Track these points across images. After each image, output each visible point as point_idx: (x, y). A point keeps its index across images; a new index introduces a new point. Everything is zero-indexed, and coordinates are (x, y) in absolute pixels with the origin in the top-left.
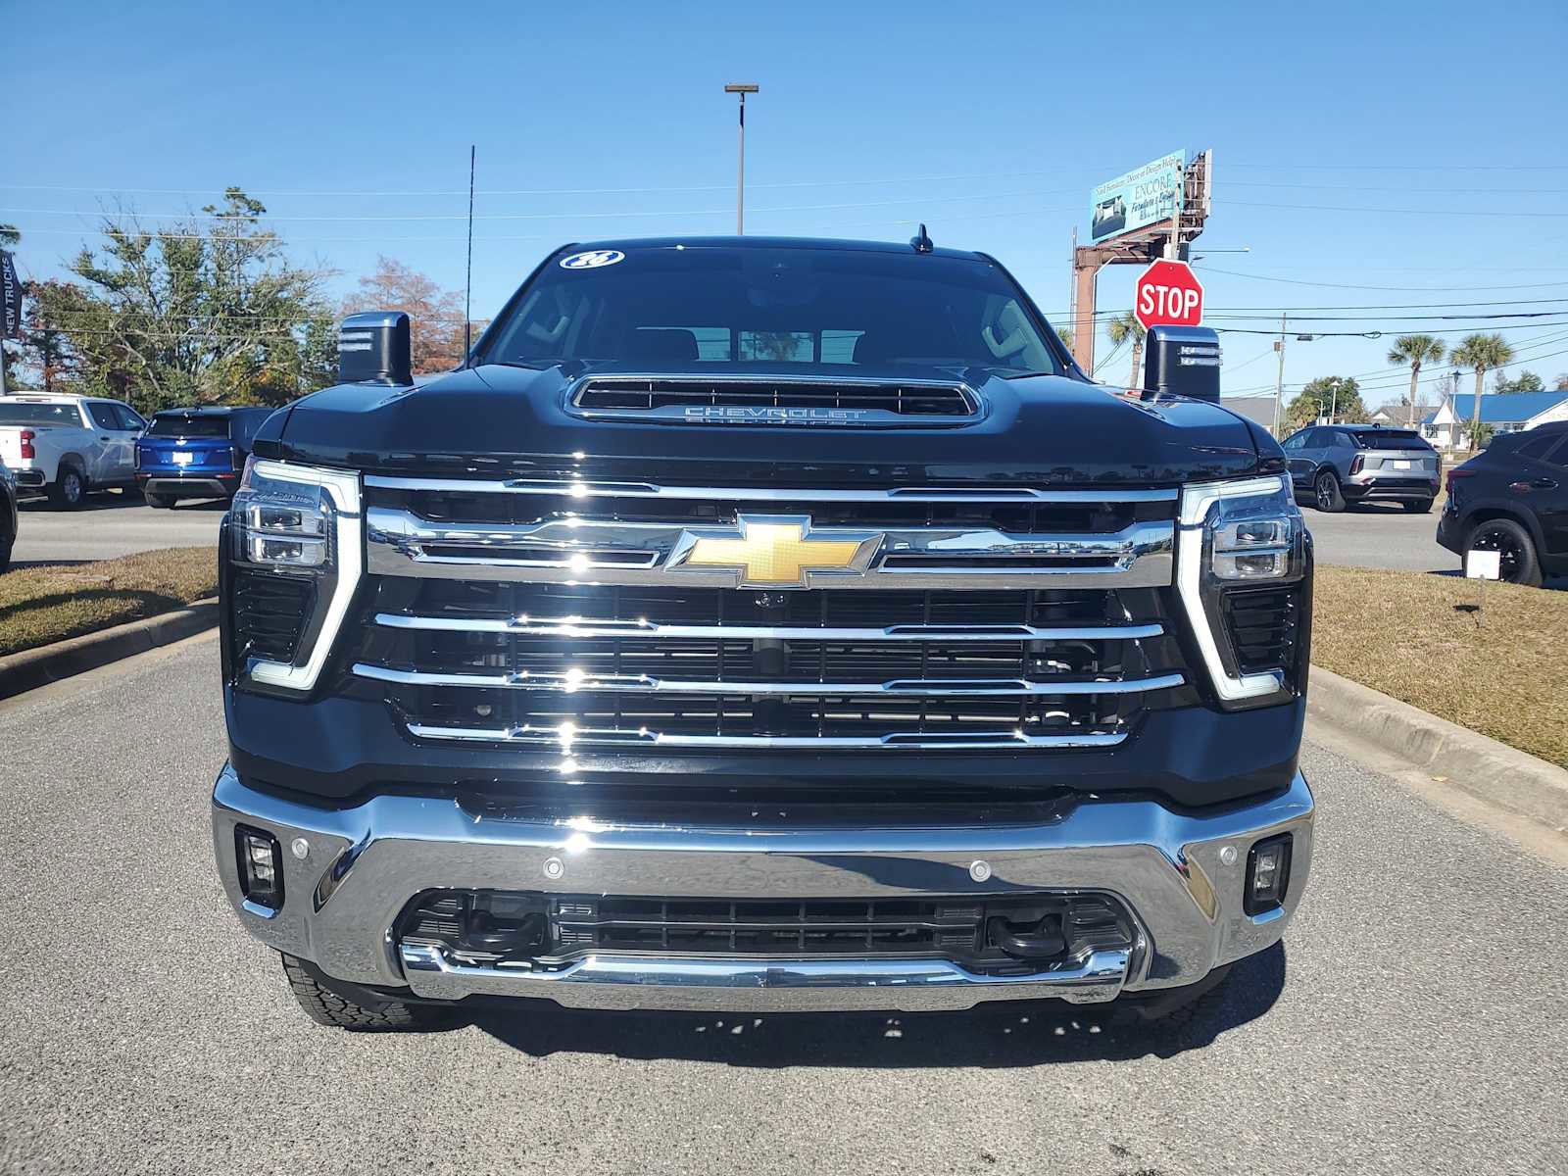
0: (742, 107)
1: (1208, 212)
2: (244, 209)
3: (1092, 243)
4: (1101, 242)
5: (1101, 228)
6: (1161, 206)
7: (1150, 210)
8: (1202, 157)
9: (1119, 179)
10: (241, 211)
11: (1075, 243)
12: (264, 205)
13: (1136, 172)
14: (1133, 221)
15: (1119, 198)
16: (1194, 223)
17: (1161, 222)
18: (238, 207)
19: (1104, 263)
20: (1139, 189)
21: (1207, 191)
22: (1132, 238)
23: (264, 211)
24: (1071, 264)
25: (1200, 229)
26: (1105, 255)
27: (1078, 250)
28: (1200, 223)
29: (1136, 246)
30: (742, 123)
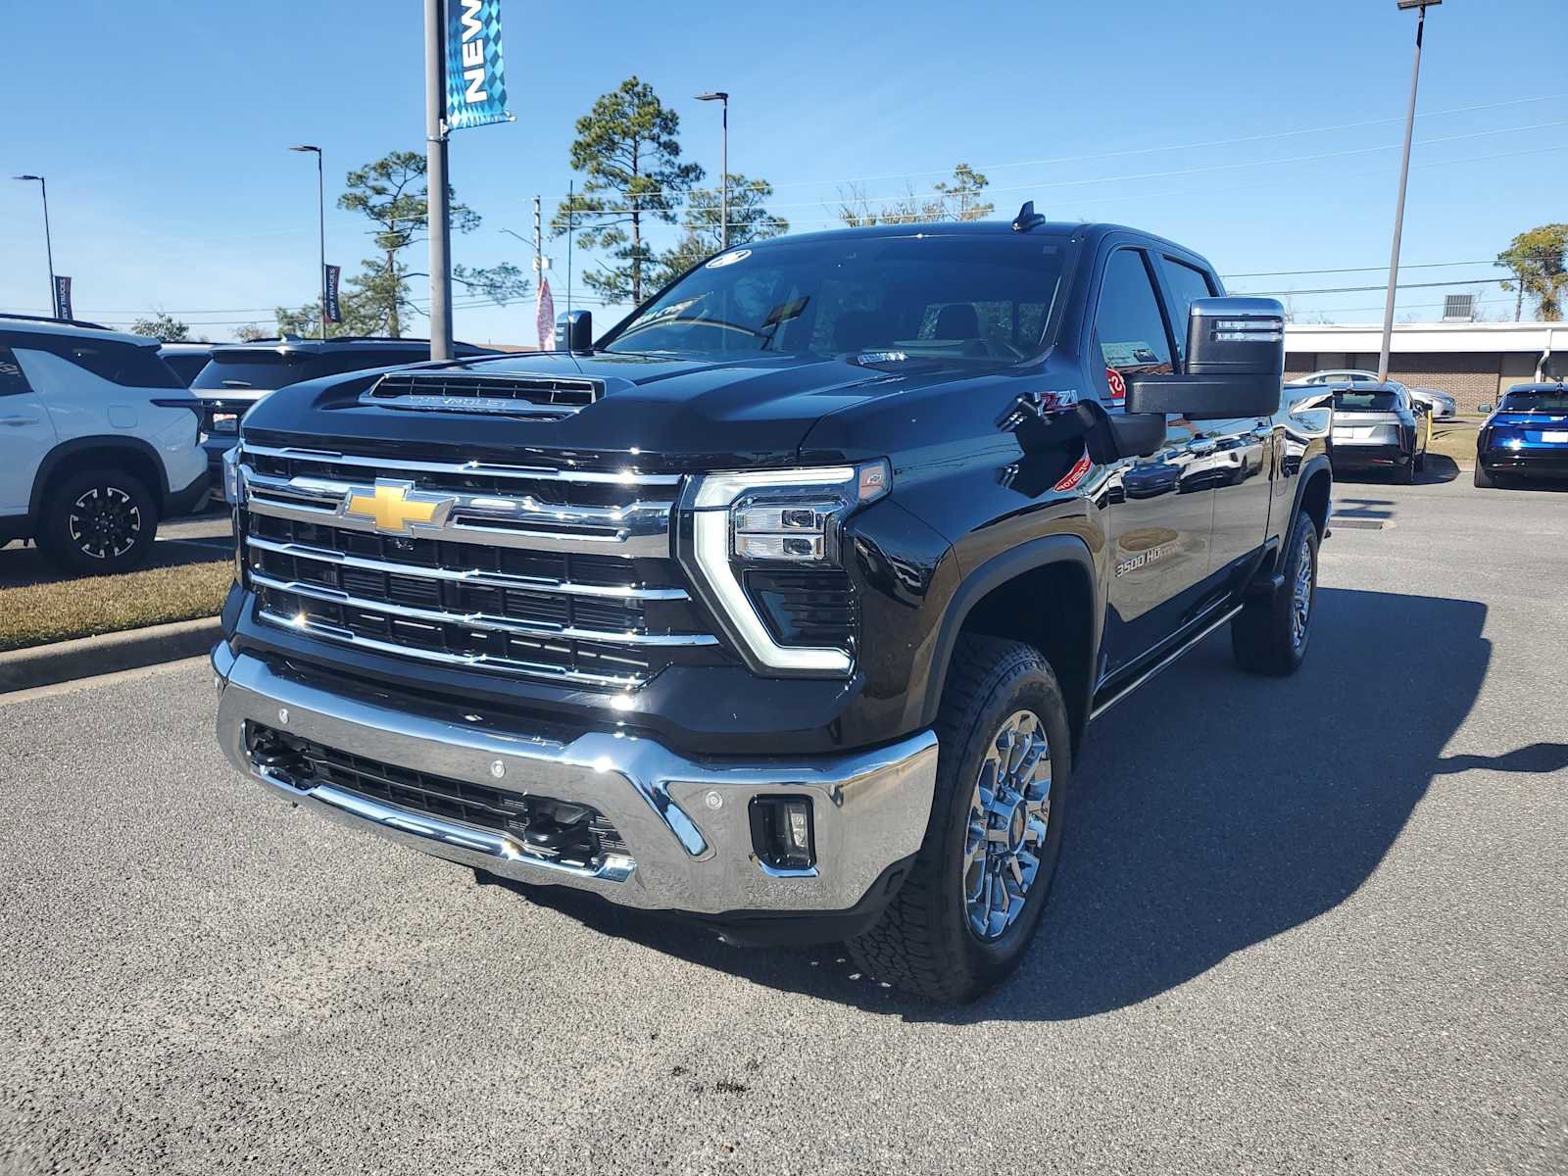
0: (1421, 24)
2: (970, 184)
10: (967, 186)
12: (987, 178)
18: (965, 182)
23: (987, 184)
30: (1419, 43)
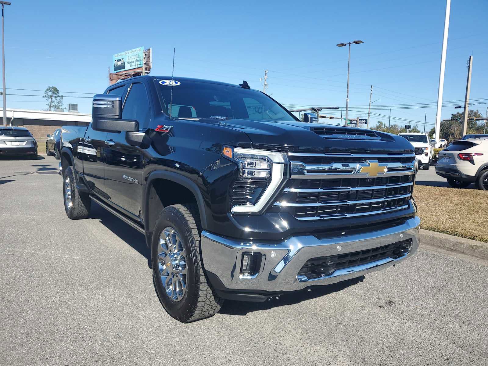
0: (3, 10)
1: (151, 67)
3: (114, 72)
4: (117, 72)
5: (117, 68)
6: (137, 63)
7: (133, 64)
8: (149, 50)
9: (122, 53)
11: (109, 71)
13: (127, 52)
14: (128, 67)
15: (123, 59)
16: (147, 70)
17: (137, 68)
19: (119, 79)
20: (129, 57)
21: (151, 60)
22: (128, 72)
24: (108, 79)
25: (149, 72)
26: (119, 77)
27: (110, 74)
28: (149, 70)
29: (129, 75)
30: (3, 15)
